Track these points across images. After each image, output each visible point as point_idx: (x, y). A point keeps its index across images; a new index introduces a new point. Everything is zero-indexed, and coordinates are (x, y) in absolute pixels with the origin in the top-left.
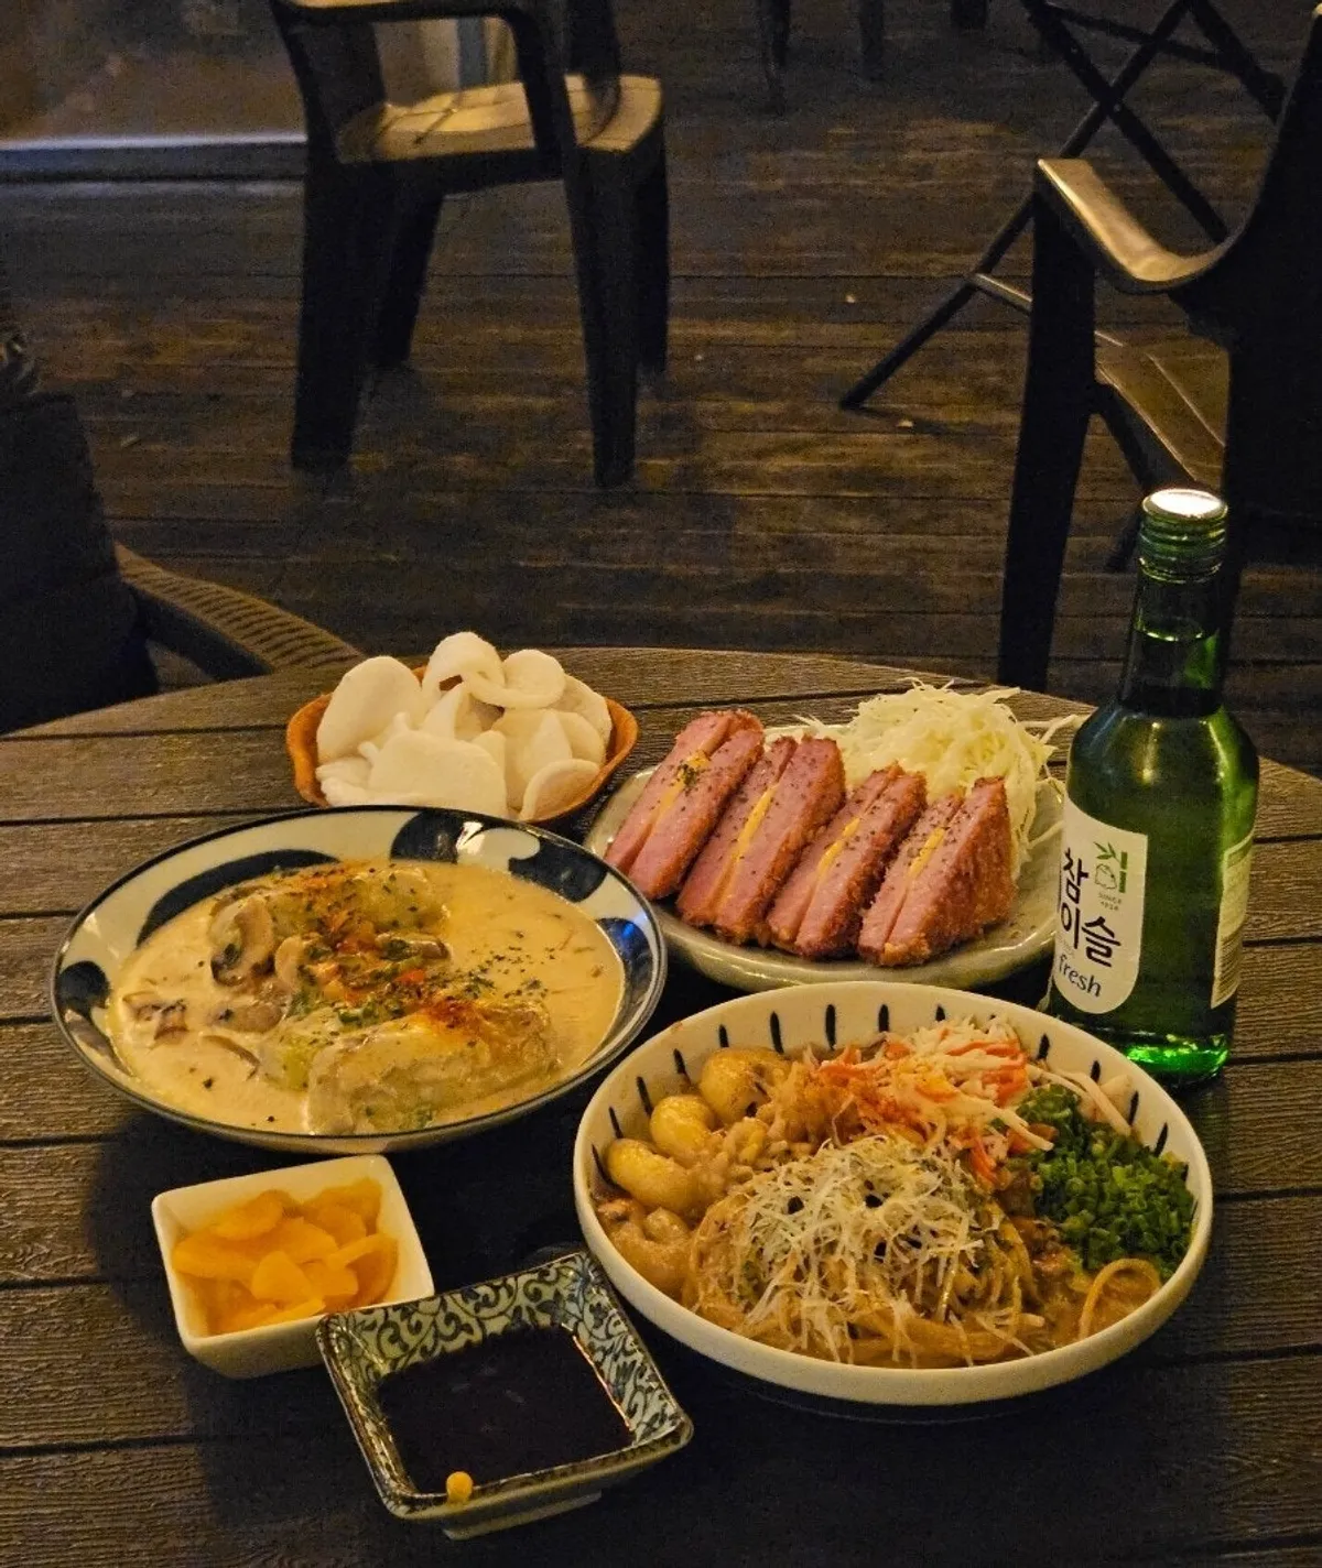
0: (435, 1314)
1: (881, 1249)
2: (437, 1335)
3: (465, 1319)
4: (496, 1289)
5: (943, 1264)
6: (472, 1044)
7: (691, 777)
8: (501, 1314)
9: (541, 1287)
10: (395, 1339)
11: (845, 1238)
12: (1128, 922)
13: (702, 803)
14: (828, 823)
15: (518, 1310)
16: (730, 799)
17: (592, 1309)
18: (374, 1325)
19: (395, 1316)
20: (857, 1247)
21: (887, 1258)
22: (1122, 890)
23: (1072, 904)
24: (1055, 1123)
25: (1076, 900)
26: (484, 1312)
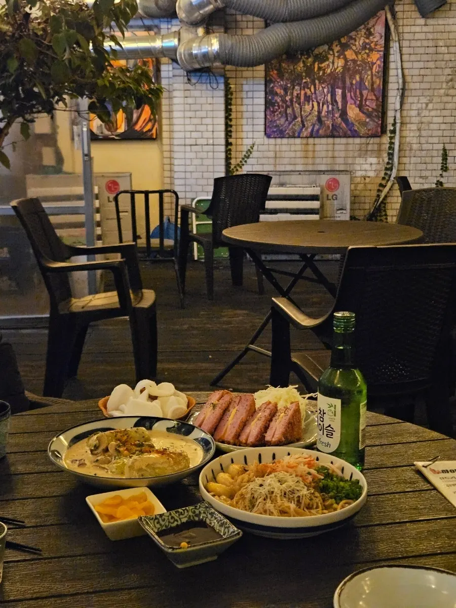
0: (168, 516)
1: (285, 494)
2: (169, 522)
3: (176, 517)
4: (184, 510)
5: (301, 497)
6: (168, 459)
7: (214, 406)
8: (185, 517)
9: (196, 510)
10: (158, 523)
11: (276, 490)
12: (337, 425)
13: (218, 411)
14: (252, 416)
15: (190, 516)
16: (226, 410)
17: (210, 514)
18: (153, 518)
19: (158, 517)
20: (279, 492)
21: (287, 496)
22: (335, 416)
23: (322, 423)
24: (324, 473)
25: (323, 421)
26: (181, 516)
